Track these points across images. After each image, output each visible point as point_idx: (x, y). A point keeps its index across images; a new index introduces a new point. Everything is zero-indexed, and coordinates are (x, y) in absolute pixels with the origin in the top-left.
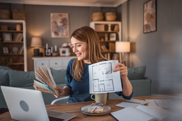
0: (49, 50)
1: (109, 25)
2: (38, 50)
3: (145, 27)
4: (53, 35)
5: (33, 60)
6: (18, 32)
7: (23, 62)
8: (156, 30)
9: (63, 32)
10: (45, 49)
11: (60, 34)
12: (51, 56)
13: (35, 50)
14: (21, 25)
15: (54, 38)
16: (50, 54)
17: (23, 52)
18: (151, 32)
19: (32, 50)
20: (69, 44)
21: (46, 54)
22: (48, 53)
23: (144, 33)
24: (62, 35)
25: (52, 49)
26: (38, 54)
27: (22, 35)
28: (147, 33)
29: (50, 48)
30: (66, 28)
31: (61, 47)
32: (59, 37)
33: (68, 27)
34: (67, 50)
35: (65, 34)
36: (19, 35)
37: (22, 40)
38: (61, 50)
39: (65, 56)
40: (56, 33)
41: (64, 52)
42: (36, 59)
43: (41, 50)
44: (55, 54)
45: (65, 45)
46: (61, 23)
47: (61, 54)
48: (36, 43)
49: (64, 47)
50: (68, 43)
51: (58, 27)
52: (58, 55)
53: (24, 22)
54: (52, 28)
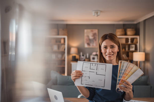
0: (83, 57)
1: (130, 39)
2: (75, 57)
4: (86, 46)
5: (71, 65)
6: (62, 44)
7: (65, 65)
9: (93, 43)
10: (80, 56)
11: (91, 45)
12: (84, 61)
13: (73, 56)
14: (64, 39)
15: (87, 48)
17: (65, 58)
19: (71, 57)
22: (82, 59)
24: (93, 46)
25: (85, 56)
26: (75, 59)
27: (65, 46)
29: (83, 55)
30: (96, 40)
31: (91, 55)
32: (91, 46)
34: (96, 57)
35: (95, 45)
36: (63, 46)
37: (65, 50)
38: (92, 57)
40: (88, 44)
41: (94, 59)
42: (73, 64)
43: (77, 57)
44: (87, 60)
45: (94, 53)
46: (92, 36)
47: (92, 60)
48: (74, 51)
50: (97, 52)
51: (90, 39)
52: (90, 61)
53: (66, 37)
54: (85, 41)
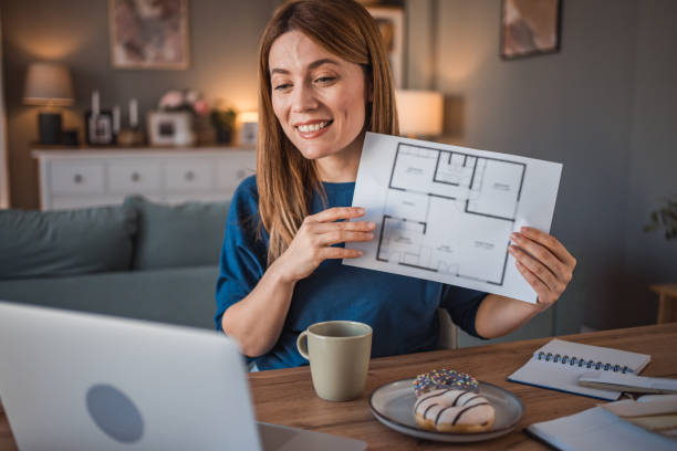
0: (105, 122)
2: (57, 118)
3: (508, 34)
4: (121, 58)
5: (36, 163)
8: (558, 47)
9: (161, 44)
10: (88, 115)
11: (151, 52)
12: (114, 143)
13: (41, 117)
15: (123, 71)
16: (107, 137)
18: (537, 53)
19: (30, 119)
20: (191, 97)
21: (93, 137)
22: (99, 132)
23: (504, 57)
24: (158, 58)
25: (117, 114)
26: (58, 136)
28: (517, 57)
29: (107, 112)
30: (176, 28)
31: (155, 107)
32: (149, 62)
33: (183, 23)
34: (181, 123)
35: (170, 54)
38: (156, 120)
39: (171, 147)
40: (134, 49)
41: (167, 130)
42: (45, 158)
43: (71, 120)
44: (128, 138)
45: (172, 99)
46: (155, 4)
47: (156, 138)
48: (46, 89)
49: (169, 110)
50: (185, 92)
51: (140, 22)
52: (143, 142)
54: (114, 28)
